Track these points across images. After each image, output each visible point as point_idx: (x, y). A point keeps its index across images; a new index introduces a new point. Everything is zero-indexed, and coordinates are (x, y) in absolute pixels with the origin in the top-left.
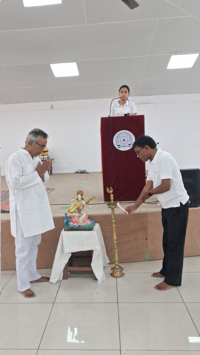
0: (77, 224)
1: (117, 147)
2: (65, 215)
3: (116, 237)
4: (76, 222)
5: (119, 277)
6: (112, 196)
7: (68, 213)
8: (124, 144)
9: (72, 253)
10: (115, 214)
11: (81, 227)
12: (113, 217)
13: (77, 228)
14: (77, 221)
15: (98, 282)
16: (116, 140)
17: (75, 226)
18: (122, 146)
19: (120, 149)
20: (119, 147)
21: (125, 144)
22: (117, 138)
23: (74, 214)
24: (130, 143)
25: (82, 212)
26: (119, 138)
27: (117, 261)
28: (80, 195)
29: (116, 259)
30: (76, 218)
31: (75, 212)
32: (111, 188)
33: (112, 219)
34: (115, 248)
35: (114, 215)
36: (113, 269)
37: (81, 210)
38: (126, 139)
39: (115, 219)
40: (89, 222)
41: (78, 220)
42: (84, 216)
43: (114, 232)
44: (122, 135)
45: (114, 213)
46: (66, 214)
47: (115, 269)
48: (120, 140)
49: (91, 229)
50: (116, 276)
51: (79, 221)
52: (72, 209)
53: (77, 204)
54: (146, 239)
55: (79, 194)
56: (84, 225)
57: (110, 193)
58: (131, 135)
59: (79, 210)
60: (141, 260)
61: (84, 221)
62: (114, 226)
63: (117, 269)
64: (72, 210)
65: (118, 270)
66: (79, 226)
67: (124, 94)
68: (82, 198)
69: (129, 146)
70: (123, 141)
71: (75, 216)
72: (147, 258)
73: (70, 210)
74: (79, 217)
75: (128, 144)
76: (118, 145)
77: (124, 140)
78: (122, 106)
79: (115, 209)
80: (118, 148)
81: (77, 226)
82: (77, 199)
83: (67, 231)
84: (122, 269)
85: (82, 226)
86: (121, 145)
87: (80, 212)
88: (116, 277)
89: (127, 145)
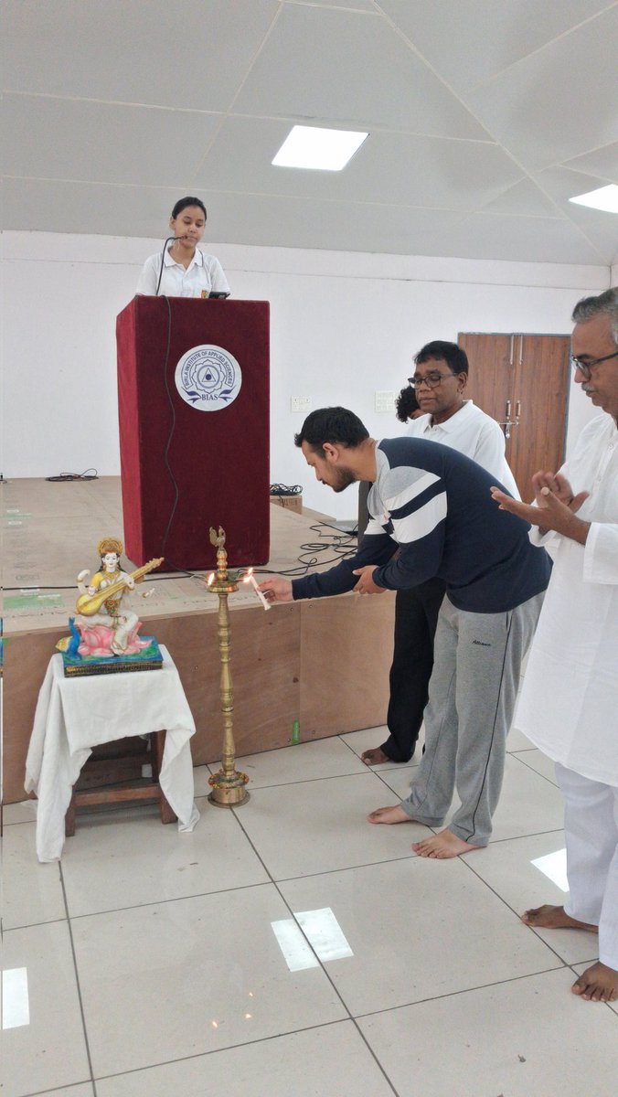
0: (107, 651)
1: (186, 398)
2: (66, 623)
3: (230, 684)
4: (101, 645)
5: (238, 804)
6: (222, 555)
7: (75, 616)
8: (209, 390)
9: (93, 748)
10: (230, 610)
11: (123, 660)
12: (223, 621)
13: (110, 665)
14: (105, 642)
15: (180, 828)
16: (184, 375)
17: (102, 659)
18: (203, 397)
19: (198, 406)
20: (194, 400)
21: (212, 389)
22: (187, 368)
23: (96, 619)
24: (226, 387)
25: (121, 612)
26: (193, 371)
27: (230, 756)
28: (114, 554)
29: (228, 748)
30: (103, 632)
31: (97, 612)
32: (221, 530)
33: (220, 627)
34: (228, 717)
35: (228, 613)
36: (215, 780)
37: (116, 604)
38: (215, 375)
39: (229, 626)
40: (144, 644)
41: (111, 637)
42: (130, 622)
43: (226, 667)
44: (202, 361)
45: (227, 608)
46: (72, 621)
47: (223, 781)
48: (196, 374)
49: (156, 664)
50: (227, 802)
51: (114, 641)
52: (90, 601)
53: (104, 584)
54: (296, 680)
55: (111, 551)
56: (133, 652)
57: (218, 547)
58: (229, 363)
59: (111, 607)
60: (277, 744)
61: (130, 642)
62: (225, 647)
63: (230, 781)
64: (91, 608)
65: (234, 784)
66: (116, 656)
67: (193, 226)
68: (118, 563)
69: (225, 398)
70: (205, 379)
71: (98, 625)
72: (296, 736)
73: (86, 604)
74: (114, 627)
75: (222, 390)
76: (189, 390)
77: (208, 377)
78: (181, 265)
79: (231, 596)
80: (190, 403)
81: (107, 659)
82: (102, 569)
83: (76, 676)
84: (245, 780)
85: (127, 656)
86: (201, 393)
87: (114, 610)
88: (230, 806)
89: (218, 392)
